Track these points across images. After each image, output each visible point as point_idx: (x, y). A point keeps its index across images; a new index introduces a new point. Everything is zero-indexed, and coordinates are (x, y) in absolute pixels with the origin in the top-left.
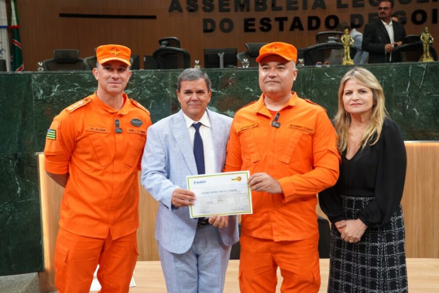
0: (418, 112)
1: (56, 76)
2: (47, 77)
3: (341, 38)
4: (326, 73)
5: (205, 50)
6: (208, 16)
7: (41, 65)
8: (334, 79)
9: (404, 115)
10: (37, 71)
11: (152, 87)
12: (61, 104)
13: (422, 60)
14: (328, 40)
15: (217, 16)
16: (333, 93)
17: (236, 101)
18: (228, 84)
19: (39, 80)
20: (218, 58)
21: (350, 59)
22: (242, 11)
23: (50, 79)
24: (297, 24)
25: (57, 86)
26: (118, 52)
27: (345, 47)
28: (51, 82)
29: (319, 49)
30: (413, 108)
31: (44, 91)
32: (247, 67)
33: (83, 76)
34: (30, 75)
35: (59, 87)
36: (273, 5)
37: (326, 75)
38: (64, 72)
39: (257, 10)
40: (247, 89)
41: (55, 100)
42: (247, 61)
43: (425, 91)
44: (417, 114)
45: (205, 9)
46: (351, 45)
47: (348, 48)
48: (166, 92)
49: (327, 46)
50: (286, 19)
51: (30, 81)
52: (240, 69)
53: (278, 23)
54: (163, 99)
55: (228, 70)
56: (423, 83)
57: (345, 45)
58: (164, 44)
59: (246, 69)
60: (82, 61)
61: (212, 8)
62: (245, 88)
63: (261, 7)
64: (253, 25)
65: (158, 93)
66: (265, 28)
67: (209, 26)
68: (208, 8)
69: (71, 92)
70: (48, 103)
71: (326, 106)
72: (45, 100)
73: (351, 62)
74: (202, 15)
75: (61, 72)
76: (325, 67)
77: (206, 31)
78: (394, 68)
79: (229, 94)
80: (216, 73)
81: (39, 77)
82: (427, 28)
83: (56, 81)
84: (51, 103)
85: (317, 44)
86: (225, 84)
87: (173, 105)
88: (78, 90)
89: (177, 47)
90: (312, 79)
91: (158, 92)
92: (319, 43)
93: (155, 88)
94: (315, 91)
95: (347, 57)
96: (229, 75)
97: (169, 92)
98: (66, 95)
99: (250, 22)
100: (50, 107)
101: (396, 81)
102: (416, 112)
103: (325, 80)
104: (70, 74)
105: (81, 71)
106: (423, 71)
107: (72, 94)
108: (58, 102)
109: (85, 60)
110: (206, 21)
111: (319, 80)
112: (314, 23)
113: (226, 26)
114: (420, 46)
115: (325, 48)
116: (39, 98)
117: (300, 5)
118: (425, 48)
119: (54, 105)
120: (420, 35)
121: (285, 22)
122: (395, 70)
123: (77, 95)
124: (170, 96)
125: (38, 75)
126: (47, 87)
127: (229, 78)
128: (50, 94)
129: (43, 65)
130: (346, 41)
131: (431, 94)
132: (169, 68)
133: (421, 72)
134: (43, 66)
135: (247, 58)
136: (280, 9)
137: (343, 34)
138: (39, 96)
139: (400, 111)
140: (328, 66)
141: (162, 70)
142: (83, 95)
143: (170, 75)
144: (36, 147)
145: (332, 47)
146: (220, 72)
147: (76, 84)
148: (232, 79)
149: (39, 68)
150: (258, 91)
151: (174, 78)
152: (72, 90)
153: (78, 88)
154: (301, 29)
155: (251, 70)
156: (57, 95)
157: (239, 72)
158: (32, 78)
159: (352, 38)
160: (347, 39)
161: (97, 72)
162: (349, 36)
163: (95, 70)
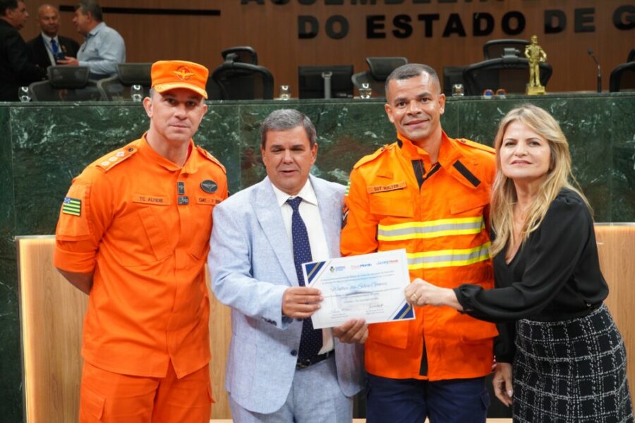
1: (50, 110)
2: (36, 112)
3: (524, 51)
4: (498, 109)
5: (299, 68)
6: (306, 11)
7: (26, 91)
9: (628, 179)
10: (19, 100)
11: (208, 129)
12: (58, 157)
14: (504, 53)
15: (322, 12)
17: (349, 153)
18: (336, 125)
19: (23, 116)
20: (322, 81)
21: (540, 86)
22: (364, 3)
23: (40, 114)
24: (454, 26)
25: (52, 127)
26: (188, 74)
27: (532, 65)
28: (42, 119)
29: (489, 68)
31: (29, 134)
32: (368, 97)
33: (95, 110)
34: (7, 109)
35: (55, 127)
37: (499, 113)
38: (63, 103)
39: (388, 2)
40: (367, 133)
41: (47, 150)
42: (367, 87)
46: (541, 62)
47: (537, 67)
48: (233, 137)
49: (502, 63)
50: (436, 17)
51: (7, 118)
52: (358, 101)
53: (422, 24)
54: (227, 150)
55: (337, 102)
57: (532, 63)
58: (230, 58)
59: (365, 100)
60: (95, 85)
62: (363, 132)
64: (382, 26)
65: (219, 140)
66: (402, 31)
67: (308, 28)
69: (75, 137)
70: (36, 155)
72: (32, 150)
74: (295, 9)
75: (59, 103)
76: (497, 99)
77: (302, 36)
78: (613, 101)
79: (338, 142)
80: (316, 107)
81: (23, 112)
83: (49, 119)
84: (41, 154)
85: (485, 59)
86: (330, 126)
87: (243, 159)
88: (86, 133)
89: (252, 63)
90: (475, 118)
91: (219, 137)
92: (489, 59)
93: (214, 131)
94: (481, 138)
95: (535, 82)
96: (337, 110)
97: (237, 138)
98: (66, 141)
99: (376, 22)
100: (40, 161)
101: (615, 123)
103: (498, 120)
104: (73, 107)
105: (92, 103)
107: (76, 139)
108: (52, 153)
109: (99, 84)
110: (302, 20)
111: (487, 121)
112: (483, 26)
113: (337, 28)
115: (500, 66)
116: (22, 146)
119: (45, 158)
121: (435, 23)
122: (614, 104)
123: (84, 142)
124: (239, 144)
125: (20, 108)
126: (35, 129)
127: (337, 114)
128: (40, 140)
130: (533, 56)
132: (237, 99)
135: (368, 82)
137: (529, 44)
138: (21, 143)
139: (623, 173)
140: (503, 97)
141: (226, 101)
142: (95, 142)
143: (239, 109)
144: (15, 228)
145: (510, 65)
146: (324, 106)
147: (84, 123)
148: (343, 118)
149: (23, 97)
150: (386, 137)
151: (245, 114)
152: (77, 134)
153: (87, 129)
154: (462, 33)
155: (374, 103)
156: (51, 141)
157: (354, 106)
158: (10, 113)
159: (542, 51)
160: (535, 53)
161: (151, 105)
162: (538, 47)
163: (147, 100)
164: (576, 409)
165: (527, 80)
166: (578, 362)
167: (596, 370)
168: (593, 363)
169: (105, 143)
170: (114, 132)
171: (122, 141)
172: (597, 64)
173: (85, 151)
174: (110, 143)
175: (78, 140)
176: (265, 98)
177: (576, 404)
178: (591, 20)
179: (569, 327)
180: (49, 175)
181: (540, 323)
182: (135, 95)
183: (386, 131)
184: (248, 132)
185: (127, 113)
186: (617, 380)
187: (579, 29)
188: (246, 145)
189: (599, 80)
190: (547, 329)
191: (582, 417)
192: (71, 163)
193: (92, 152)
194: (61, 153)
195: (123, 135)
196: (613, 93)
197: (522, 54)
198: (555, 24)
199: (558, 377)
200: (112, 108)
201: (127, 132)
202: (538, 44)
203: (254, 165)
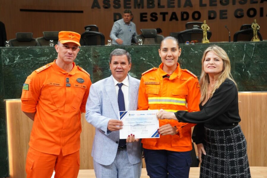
0: (250, 73)
1: (18, 50)
2: (12, 51)
3: (201, 26)
6: (117, 11)
7: (8, 42)
8: (197, 52)
9: (241, 75)
10: (5, 46)
11: (80, 57)
12: (21, 68)
13: (253, 41)
14: (193, 27)
15: (122, 11)
16: (196, 61)
19: (7, 52)
21: (207, 40)
22: (139, 8)
23: (14, 52)
25: (18, 56)
26: (73, 37)
27: (204, 32)
28: (14, 54)
29: (188, 33)
30: (247, 71)
31: (9, 59)
32: (141, 44)
33: (35, 50)
35: (19, 57)
36: (159, 4)
37: (192, 50)
38: (23, 47)
39: (148, 7)
40: (141, 58)
41: (17, 66)
42: (141, 40)
43: (255, 60)
44: (250, 74)
45: (115, 7)
46: (208, 31)
47: (206, 32)
48: (89, 60)
49: (193, 31)
50: (167, 13)
51: (1, 54)
52: (137, 46)
53: (162, 16)
54: (87, 65)
56: (253, 55)
57: (204, 31)
58: (88, 29)
59: (141, 46)
60: (35, 40)
61: (119, 6)
63: (151, 5)
64: (146, 17)
66: (154, 19)
67: (118, 18)
68: (117, 6)
69: (27, 60)
70: (12, 67)
71: (192, 69)
72: (11, 65)
73: (208, 41)
74: (112, 10)
75: (21, 47)
76: (191, 45)
78: (235, 45)
82: (255, 20)
83: (17, 53)
84: (14, 67)
85: (186, 30)
87: (93, 68)
88: (32, 59)
89: (96, 31)
90: (183, 52)
91: (84, 60)
92: (188, 29)
93: (82, 58)
94: (185, 60)
95: (205, 38)
96: (129, 49)
97: (91, 60)
98: (24, 62)
99: (144, 15)
100: (14, 70)
101: (236, 54)
102: (249, 73)
103: (191, 53)
104: (26, 49)
105: (34, 47)
106: (253, 47)
107: (28, 61)
108: (18, 67)
109: (36, 40)
110: (115, 15)
111: (187, 53)
112: (185, 16)
114: (252, 31)
115: (191, 32)
117: (176, 4)
118: (254, 33)
119: (16, 69)
120: (252, 24)
121: (166, 16)
122: (235, 46)
123: (31, 62)
124: (92, 63)
125: (6, 49)
126: (12, 57)
127: (130, 51)
128: (14, 62)
129: (9, 42)
130: (204, 28)
131: (258, 62)
132: (91, 45)
133: (252, 48)
134: (9, 44)
135: (142, 38)
136: (163, 7)
137: (203, 23)
138: (6, 63)
139: (239, 73)
140: (193, 44)
141: (87, 46)
142: (35, 62)
143: (92, 49)
144: (4, 96)
145: (196, 32)
146: (124, 48)
147: (31, 55)
148: (132, 52)
149: (7, 45)
150: (149, 60)
151: (94, 51)
152: (28, 59)
153: (32, 57)
154: (177, 19)
155: (144, 47)
156: (18, 62)
157: (136, 48)
158: (2, 51)
159: (208, 26)
160: (205, 27)
161: (58, 48)
162: (206, 25)
163: (57, 46)
164: (228, 164)
165: (202, 38)
166: (229, 146)
167: (235, 149)
168: (234, 146)
169: (39, 63)
170: (43, 58)
171: (46, 62)
172: (229, 31)
173: (31, 66)
174: (41, 63)
175: (29, 61)
176: (101, 45)
177: (228, 162)
178: (226, 14)
179: (225, 132)
180: (17, 75)
181: (214, 130)
182: (51, 44)
183: (148, 57)
184: (95, 58)
185: (48, 51)
186: (244, 153)
187: (221, 18)
188: (95, 63)
189: (230, 37)
190: (217, 132)
191: (230, 167)
192: (26, 71)
193: (34, 66)
194: (22, 67)
195: (47, 60)
196: (235, 42)
197: (200, 28)
198: (212, 16)
199: (220, 152)
200: (42, 49)
201: (48, 58)
202: (206, 24)
203: (98, 71)
